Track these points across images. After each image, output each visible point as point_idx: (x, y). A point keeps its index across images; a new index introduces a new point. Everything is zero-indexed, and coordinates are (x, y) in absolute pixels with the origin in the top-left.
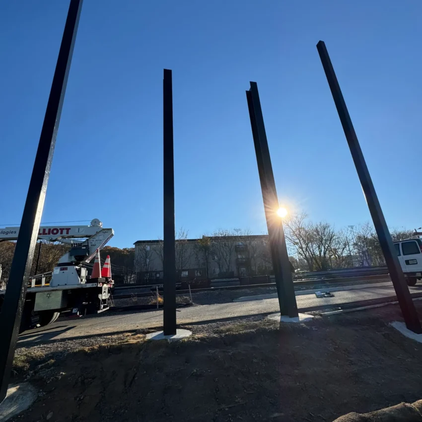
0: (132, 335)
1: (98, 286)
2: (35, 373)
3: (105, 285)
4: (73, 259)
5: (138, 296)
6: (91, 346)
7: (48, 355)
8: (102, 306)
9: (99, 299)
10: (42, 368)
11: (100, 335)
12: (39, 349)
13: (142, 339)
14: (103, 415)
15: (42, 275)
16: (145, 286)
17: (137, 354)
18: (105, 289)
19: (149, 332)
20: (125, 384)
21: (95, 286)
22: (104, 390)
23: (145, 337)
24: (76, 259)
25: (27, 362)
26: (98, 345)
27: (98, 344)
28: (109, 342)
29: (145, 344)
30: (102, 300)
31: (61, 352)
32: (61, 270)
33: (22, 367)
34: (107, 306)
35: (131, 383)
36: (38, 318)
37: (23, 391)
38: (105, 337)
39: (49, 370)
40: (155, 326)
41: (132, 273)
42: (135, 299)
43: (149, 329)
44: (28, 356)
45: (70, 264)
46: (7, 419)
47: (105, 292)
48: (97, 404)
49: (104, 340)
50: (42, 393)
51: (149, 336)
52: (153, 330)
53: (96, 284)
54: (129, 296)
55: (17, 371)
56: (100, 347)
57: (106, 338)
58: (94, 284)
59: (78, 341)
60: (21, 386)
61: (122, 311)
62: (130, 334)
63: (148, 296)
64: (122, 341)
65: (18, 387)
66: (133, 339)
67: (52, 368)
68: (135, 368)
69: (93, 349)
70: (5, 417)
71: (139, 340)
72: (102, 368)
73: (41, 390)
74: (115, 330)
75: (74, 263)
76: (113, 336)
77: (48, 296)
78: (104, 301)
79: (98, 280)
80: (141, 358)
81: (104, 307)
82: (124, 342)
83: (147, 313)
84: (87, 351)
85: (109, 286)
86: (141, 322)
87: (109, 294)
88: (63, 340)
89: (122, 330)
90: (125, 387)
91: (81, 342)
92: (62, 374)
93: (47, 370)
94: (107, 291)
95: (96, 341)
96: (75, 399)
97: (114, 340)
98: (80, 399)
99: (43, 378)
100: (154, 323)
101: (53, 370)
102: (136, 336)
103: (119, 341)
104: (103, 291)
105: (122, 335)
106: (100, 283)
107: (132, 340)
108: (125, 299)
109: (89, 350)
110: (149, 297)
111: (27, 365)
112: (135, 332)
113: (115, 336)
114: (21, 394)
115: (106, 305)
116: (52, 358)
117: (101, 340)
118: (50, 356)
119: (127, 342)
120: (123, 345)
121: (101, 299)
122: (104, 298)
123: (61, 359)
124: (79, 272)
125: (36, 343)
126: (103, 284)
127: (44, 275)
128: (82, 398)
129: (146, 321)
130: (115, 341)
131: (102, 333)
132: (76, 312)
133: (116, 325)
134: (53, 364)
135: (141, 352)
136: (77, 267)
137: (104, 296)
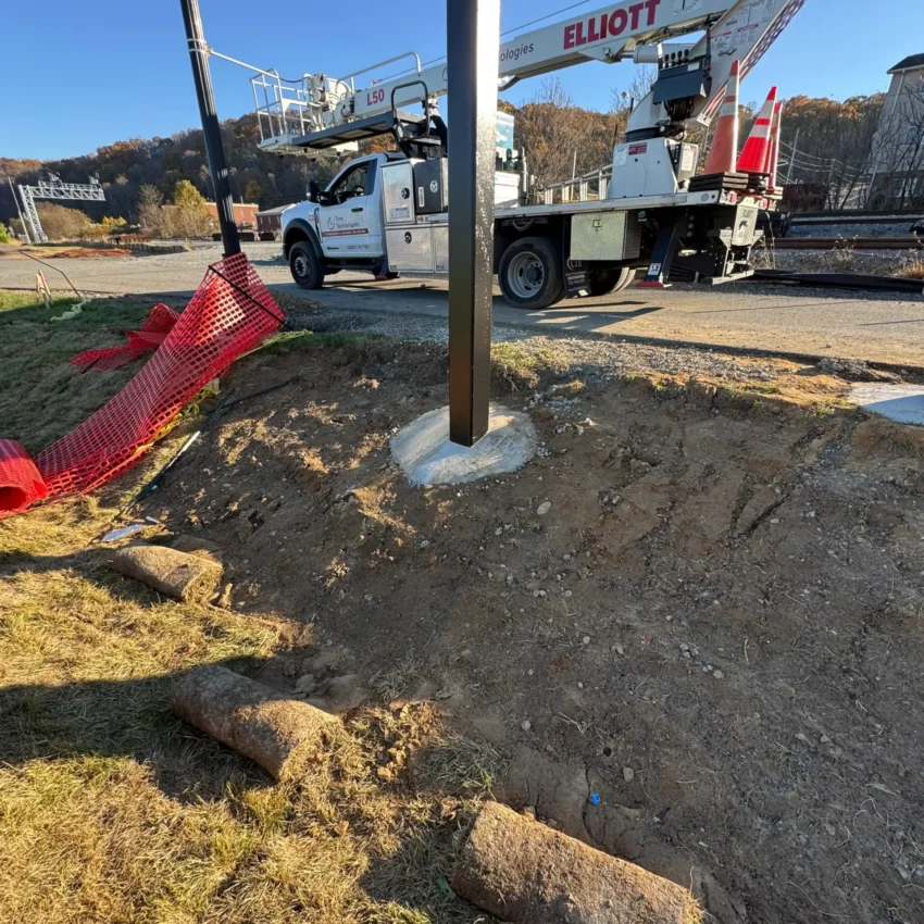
0: (798, 373)
1: (721, 201)
2: (546, 399)
3: (748, 202)
4: (664, 116)
5: (860, 245)
6: (671, 373)
7: (575, 366)
8: (730, 266)
9: (721, 243)
10: (558, 393)
11: (703, 348)
12: (567, 347)
13: (832, 398)
14: (652, 573)
15: (598, 174)
16: (894, 217)
17: (798, 444)
18: (747, 214)
19: (865, 378)
20: (735, 519)
21: (711, 201)
22: (671, 508)
23: (842, 394)
24: (670, 113)
25: (536, 372)
26: (687, 377)
27: (689, 372)
28: (719, 376)
29: (839, 420)
30: (734, 248)
31: (601, 369)
32: (630, 153)
33: (526, 379)
34: (746, 268)
35: (754, 526)
36: (581, 276)
37: (517, 430)
38: (716, 356)
39: (570, 402)
40: (900, 361)
41: (855, 180)
42: (845, 256)
43: (870, 365)
44: (540, 359)
45: (654, 133)
46: (480, 475)
47: (744, 223)
48: (645, 537)
49: (710, 364)
50: (543, 450)
51: (864, 395)
52: (885, 374)
53: (716, 193)
54: (827, 245)
55: (517, 385)
56: (692, 383)
57: (716, 362)
58: (710, 193)
59: (645, 349)
60: (517, 420)
61: (792, 285)
62: (794, 367)
63: (897, 248)
64: (758, 384)
65: (512, 417)
66: (799, 388)
67: (576, 400)
68: (780, 484)
69: (671, 385)
70: (479, 471)
71: (818, 398)
72: (681, 445)
73: (544, 444)
74: (750, 345)
75: (662, 129)
76: (738, 359)
77: (596, 225)
78: (740, 251)
79: (721, 181)
80: (811, 459)
81: (737, 269)
82: (763, 391)
83: (879, 303)
84: (654, 383)
85: (762, 204)
86: (844, 331)
87: (760, 233)
88: (617, 338)
89: (772, 347)
90: (734, 528)
91: (651, 355)
92: (588, 424)
93: (565, 401)
94: (752, 221)
95: (688, 360)
96: (601, 495)
97: (735, 374)
98: (610, 500)
99: (552, 417)
100: (898, 347)
101: (576, 406)
102: (813, 379)
103: (752, 383)
104: (739, 219)
105: (766, 363)
106: (728, 189)
107: (793, 391)
108: (813, 253)
109: (660, 383)
110: (898, 253)
111: (536, 379)
112: (814, 364)
113: (743, 362)
114: (511, 437)
115: (744, 262)
116: (579, 375)
117: (703, 361)
118: (578, 372)
119: (774, 391)
120: (759, 399)
121: (728, 246)
122: (739, 242)
123: (597, 385)
124: (675, 156)
125: (567, 332)
126: (742, 193)
127: (604, 173)
128: (614, 501)
129: (867, 333)
130: (736, 379)
131: (709, 342)
132: (656, 273)
133: (758, 326)
134: (579, 393)
135: (816, 443)
136: (673, 142)
137: (740, 235)
